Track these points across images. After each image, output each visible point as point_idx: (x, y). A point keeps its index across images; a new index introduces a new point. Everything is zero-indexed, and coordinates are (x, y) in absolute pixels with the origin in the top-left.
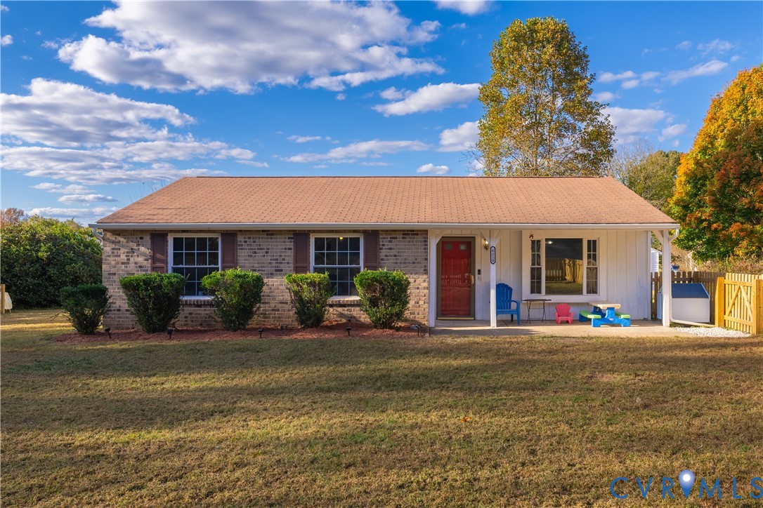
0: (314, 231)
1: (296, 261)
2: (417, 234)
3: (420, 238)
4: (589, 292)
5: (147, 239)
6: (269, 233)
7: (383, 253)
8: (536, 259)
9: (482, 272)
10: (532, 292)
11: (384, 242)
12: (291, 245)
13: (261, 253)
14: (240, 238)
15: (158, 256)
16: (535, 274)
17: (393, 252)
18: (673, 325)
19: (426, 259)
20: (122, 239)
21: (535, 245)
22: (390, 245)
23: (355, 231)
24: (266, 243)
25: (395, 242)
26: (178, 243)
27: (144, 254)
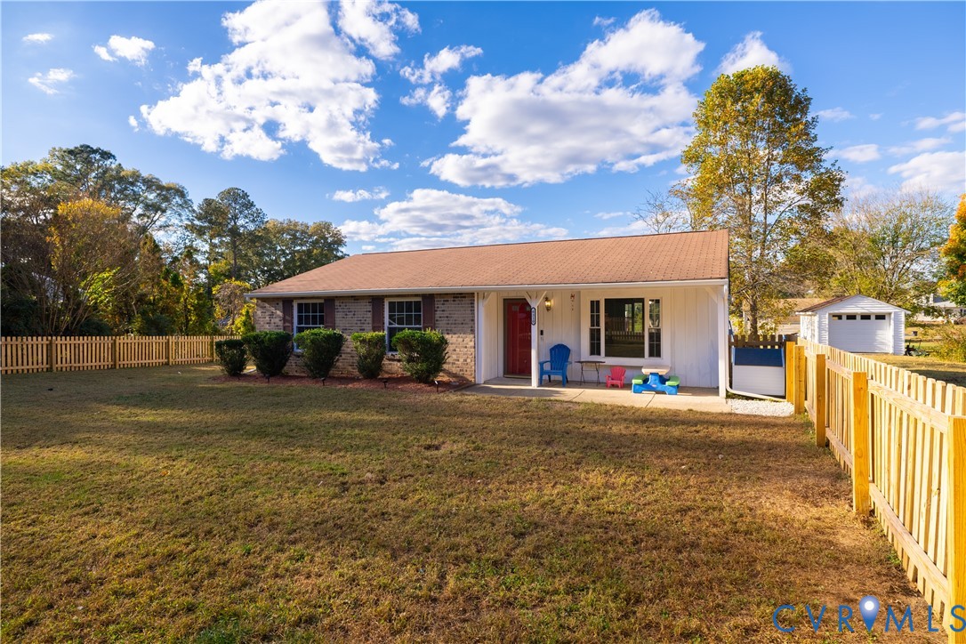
0: (386, 296)
1: (373, 321)
2: (465, 297)
3: (467, 300)
4: (651, 355)
5: (281, 304)
6: (355, 298)
7: (438, 314)
8: (595, 320)
9: (544, 333)
10: (592, 353)
11: (438, 304)
12: (370, 308)
13: (350, 315)
14: (337, 303)
15: (287, 318)
16: (594, 335)
17: (446, 314)
18: (729, 396)
19: (473, 320)
20: (267, 305)
21: (595, 305)
22: (443, 307)
23: (416, 295)
24: (354, 306)
25: (447, 304)
26: (300, 306)
27: (279, 316)
